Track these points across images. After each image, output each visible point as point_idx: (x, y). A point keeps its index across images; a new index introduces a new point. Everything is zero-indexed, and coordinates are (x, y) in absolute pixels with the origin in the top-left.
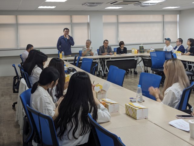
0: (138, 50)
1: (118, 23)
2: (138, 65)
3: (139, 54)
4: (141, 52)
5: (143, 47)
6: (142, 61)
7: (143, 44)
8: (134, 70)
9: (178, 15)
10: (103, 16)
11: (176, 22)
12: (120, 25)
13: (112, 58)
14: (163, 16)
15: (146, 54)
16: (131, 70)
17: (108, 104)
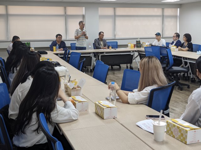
0: (134, 45)
1: (115, 16)
2: (134, 61)
3: (136, 49)
4: (138, 47)
5: (140, 41)
6: (139, 56)
7: (140, 39)
8: (130, 65)
9: (178, 9)
10: (99, 9)
11: (176, 17)
12: (117, 19)
13: (107, 53)
14: (162, 10)
15: (142, 49)
16: (127, 65)
17: (76, 102)
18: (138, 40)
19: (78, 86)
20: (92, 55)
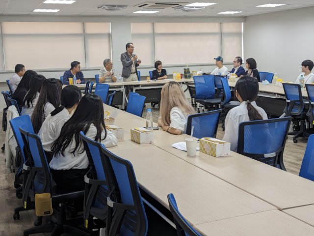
0: (181, 74)
1: (154, 35)
3: (184, 80)
4: (186, 77)
5: (188, 69)
6: (188, 91)
9: (242, 23)
10: (132, 24)
12: (157, 38)
13: (143, 86)
14: (220, 24)
17: (111, 130)
18: (186, 68)
19: (110, 118)
20: (123, 90)
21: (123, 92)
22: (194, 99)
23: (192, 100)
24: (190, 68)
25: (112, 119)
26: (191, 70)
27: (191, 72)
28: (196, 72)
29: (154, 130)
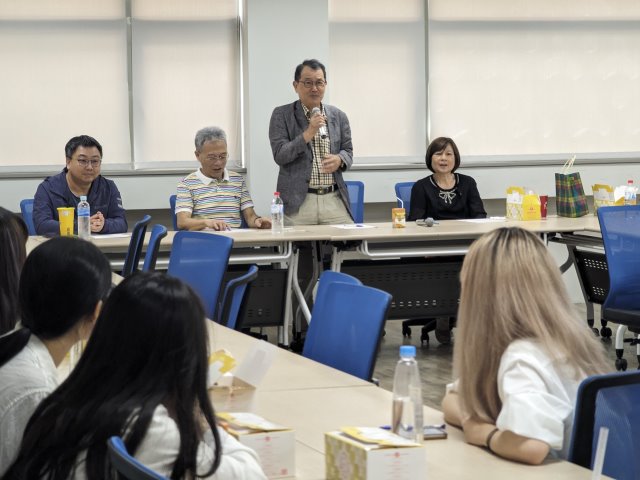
3: (554, 223)
4: (564, 211)
13: (376, 245)
15: (589, 224)
17: (239, 433)
18: (566, 171)
19: (236, 382)
20: (288, 260)
21: (286, 272)
22: (597, 308)
23: (590, 312)
24: (581, 170)
25: (242, 389)
26: (589, 179)
27: (588, 191)
28: (610, 190)
29: (427, 438)
